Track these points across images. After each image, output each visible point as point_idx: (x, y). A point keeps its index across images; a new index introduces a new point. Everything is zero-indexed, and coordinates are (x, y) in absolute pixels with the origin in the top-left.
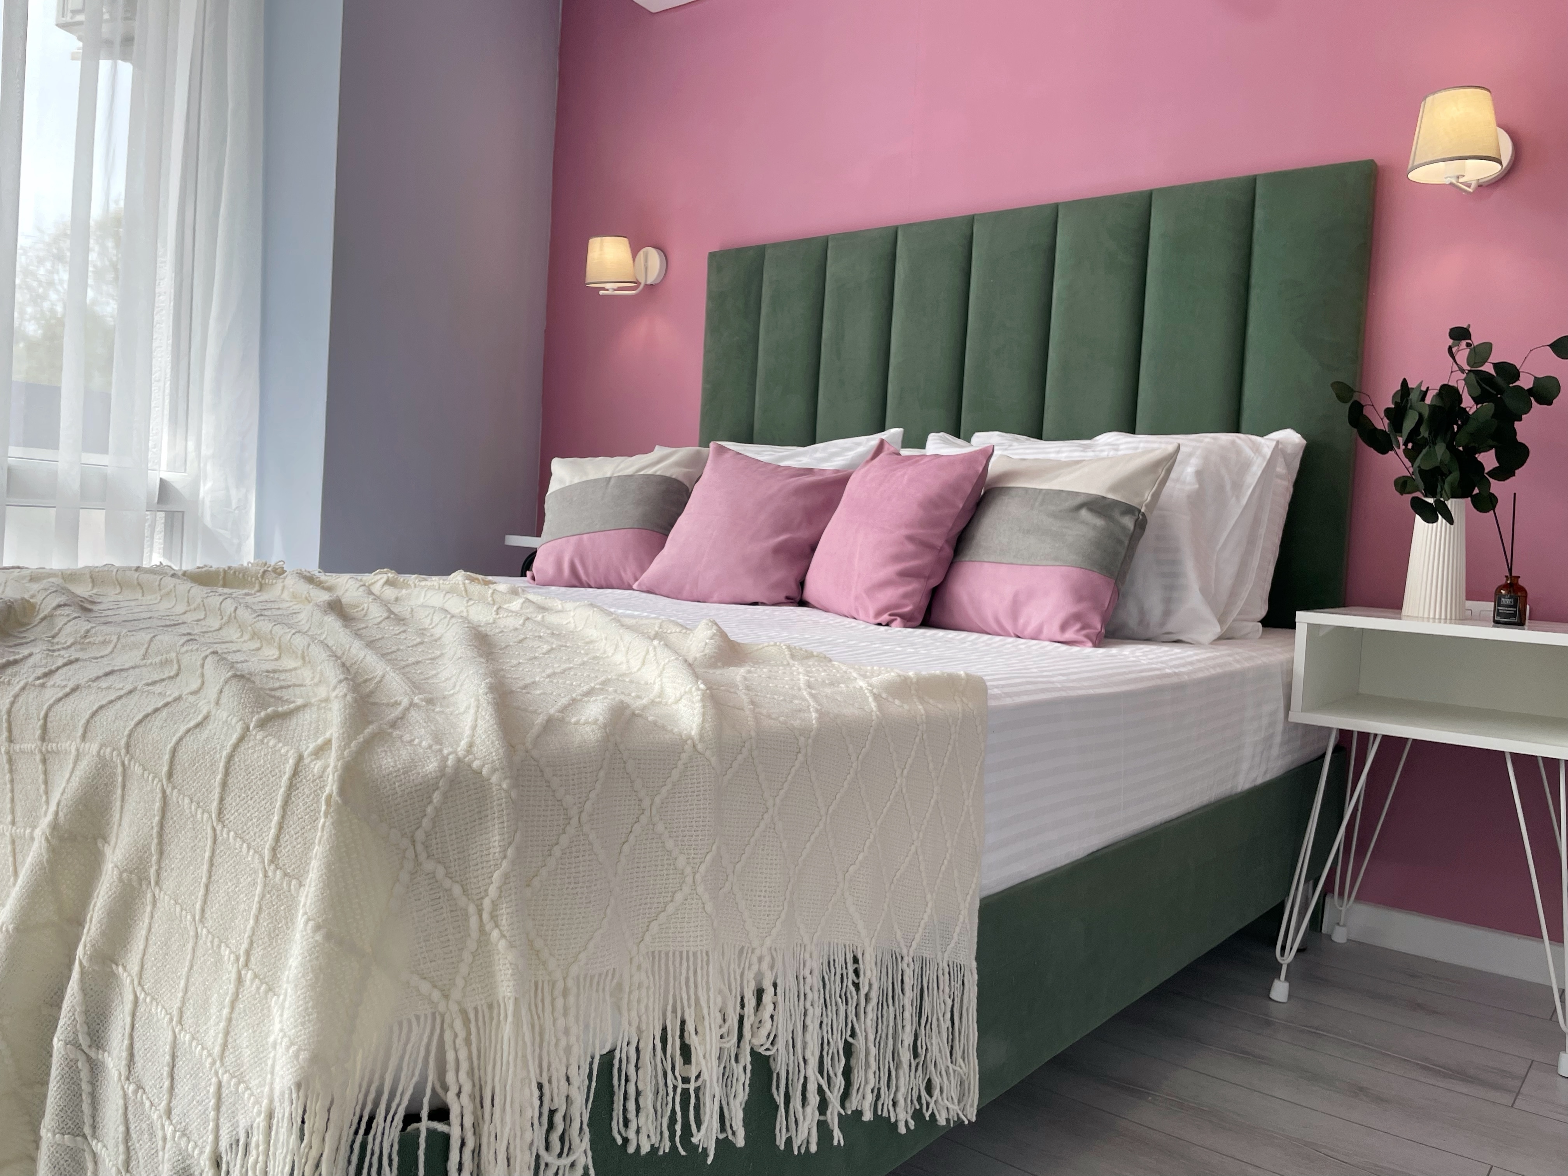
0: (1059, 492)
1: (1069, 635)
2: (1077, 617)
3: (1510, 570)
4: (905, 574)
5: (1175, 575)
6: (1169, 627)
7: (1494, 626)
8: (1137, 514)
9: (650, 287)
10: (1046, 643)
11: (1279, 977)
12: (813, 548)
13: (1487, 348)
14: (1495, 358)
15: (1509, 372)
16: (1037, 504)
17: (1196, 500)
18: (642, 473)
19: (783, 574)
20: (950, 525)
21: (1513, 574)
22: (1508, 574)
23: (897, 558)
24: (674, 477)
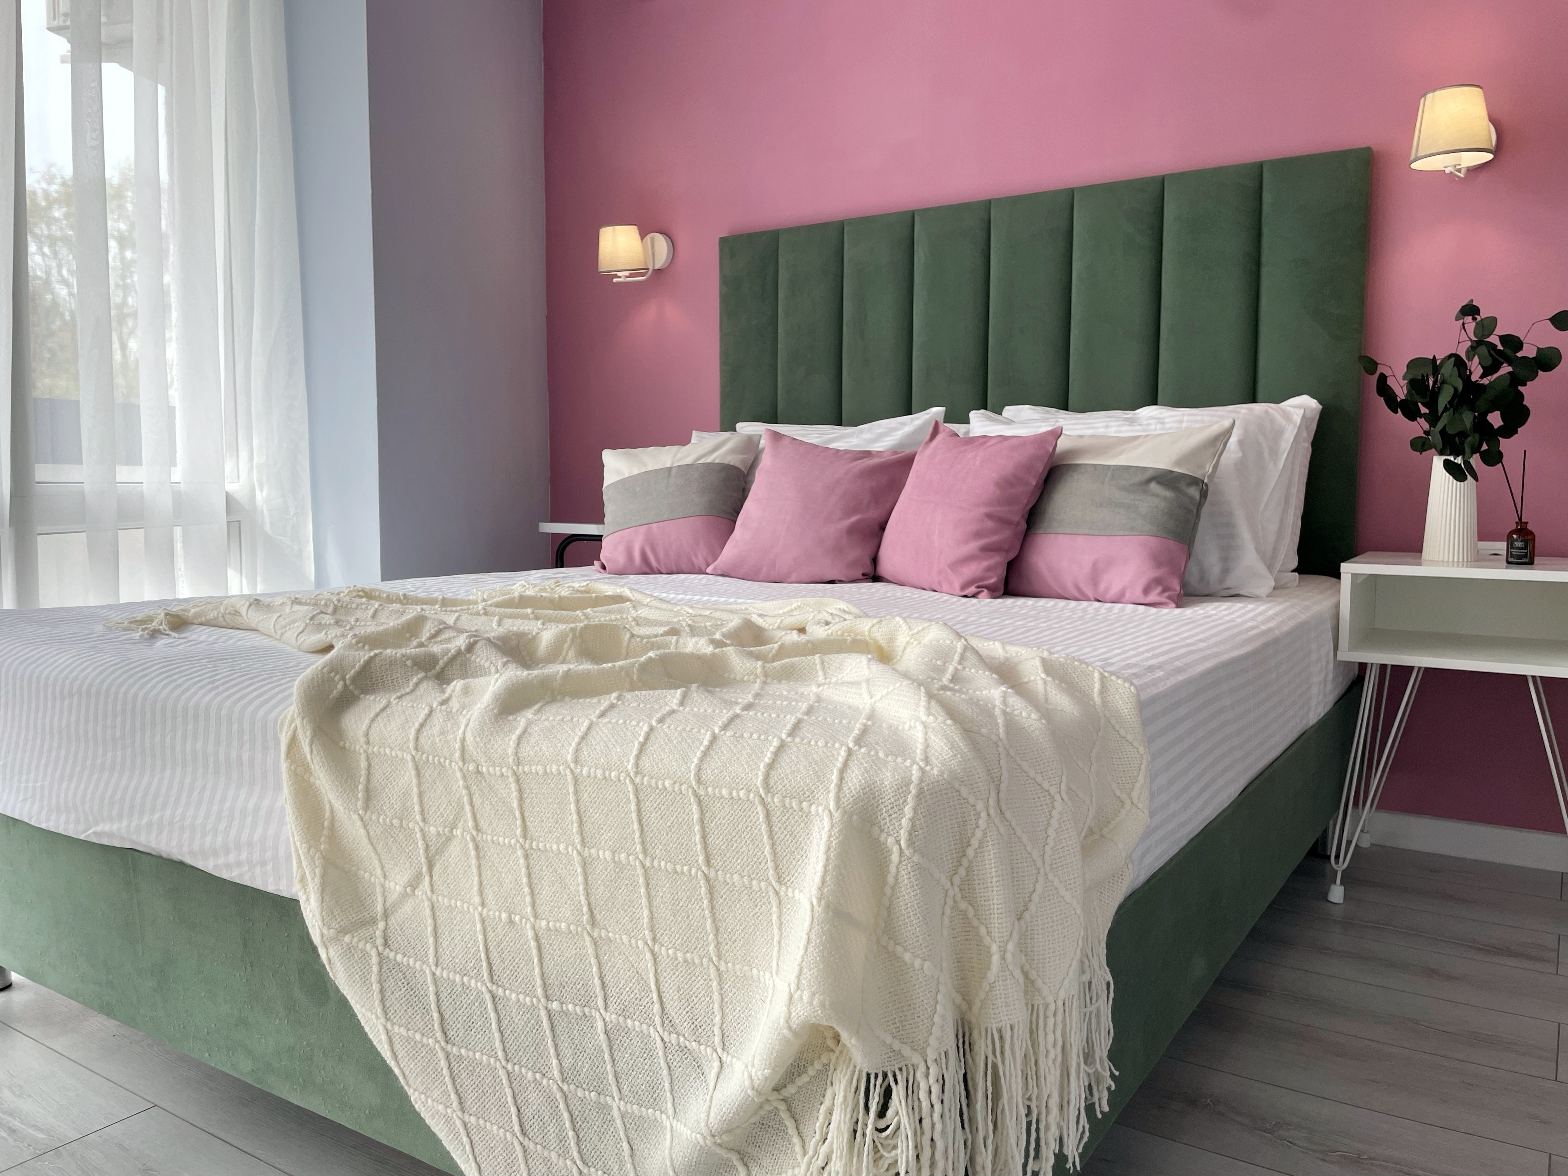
0: (1128, 468)
1: (1153, 597)
2: (1157, 581)
3: (1520, 519)
4: (987, 549)
5: (1232, 536)
6: (1230, 582)
7: (1507, 568)
8: (1201, 484)
9: (658, 272)
10: (1130, 607)
11: (1335, 882)
12: (882, 527)
13: (1493, 321)
14: (1501, 330)
15: (1513, 343)
16: (1107, 479)
17: (1241, 466)
18: (700, 462)
19: (858, 553)
20: (1025, 501)
21: (1523, 520)
22: (1518, 521)
23: (978, 535)
24: (731, 464)
